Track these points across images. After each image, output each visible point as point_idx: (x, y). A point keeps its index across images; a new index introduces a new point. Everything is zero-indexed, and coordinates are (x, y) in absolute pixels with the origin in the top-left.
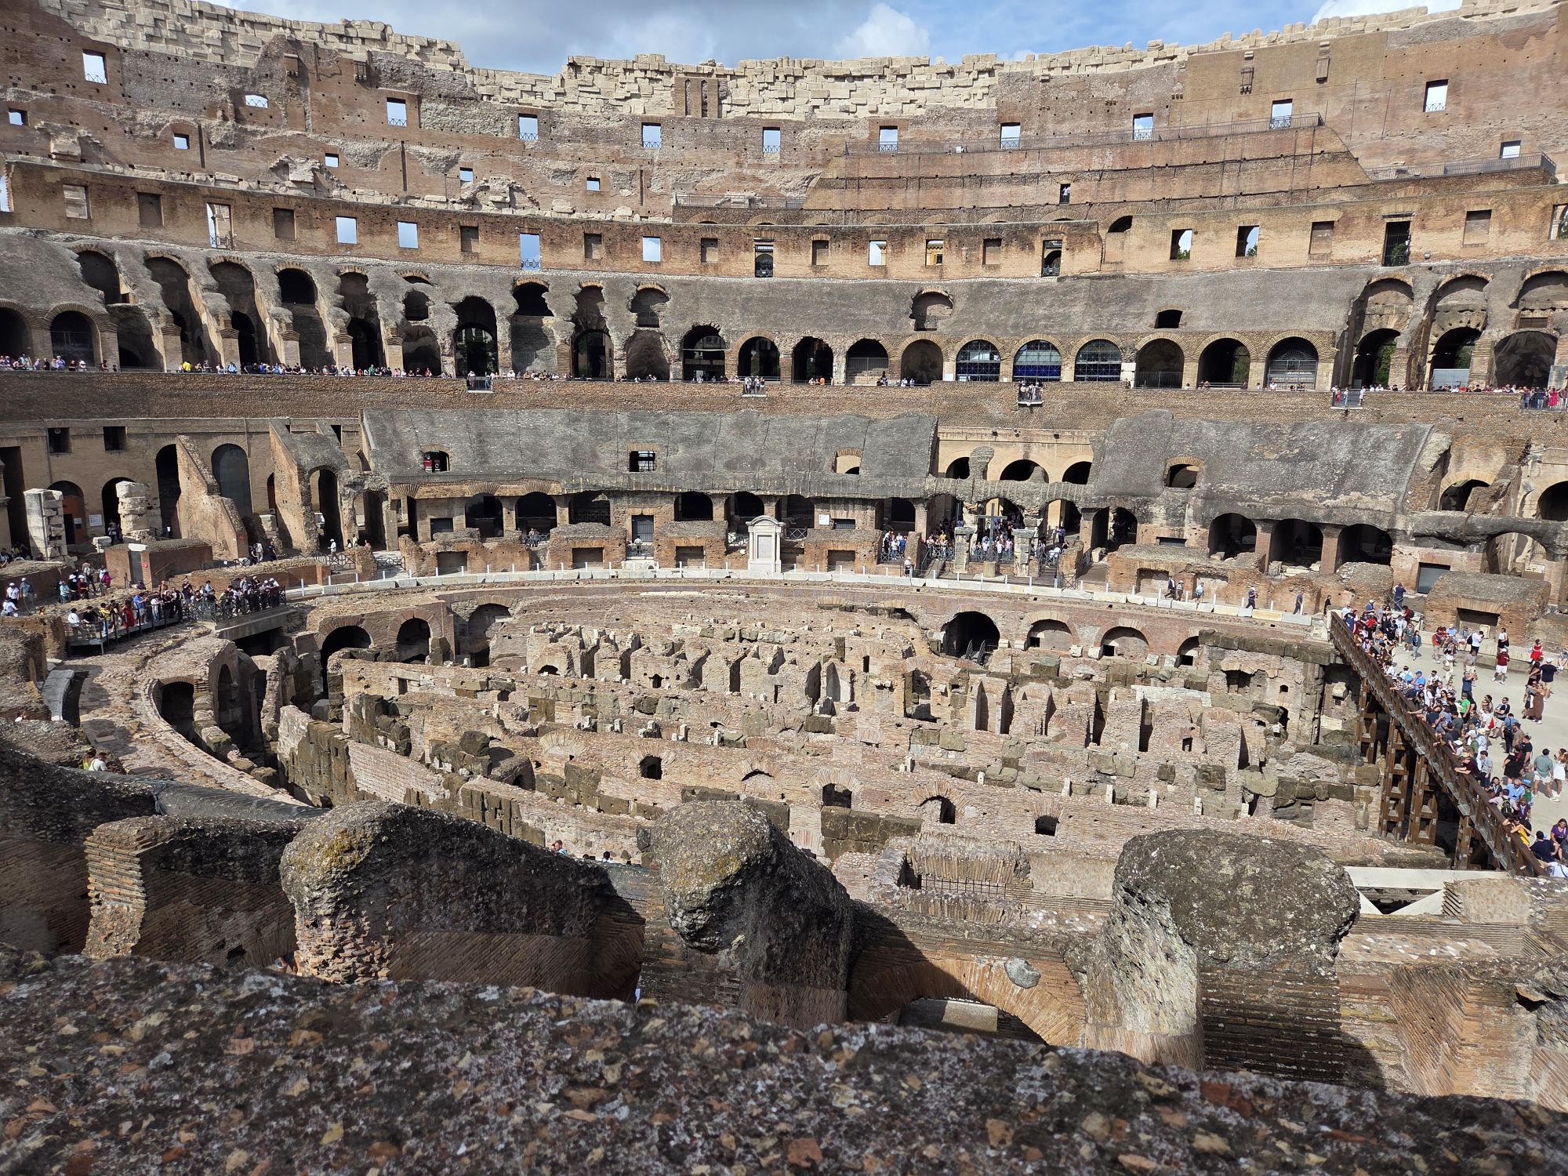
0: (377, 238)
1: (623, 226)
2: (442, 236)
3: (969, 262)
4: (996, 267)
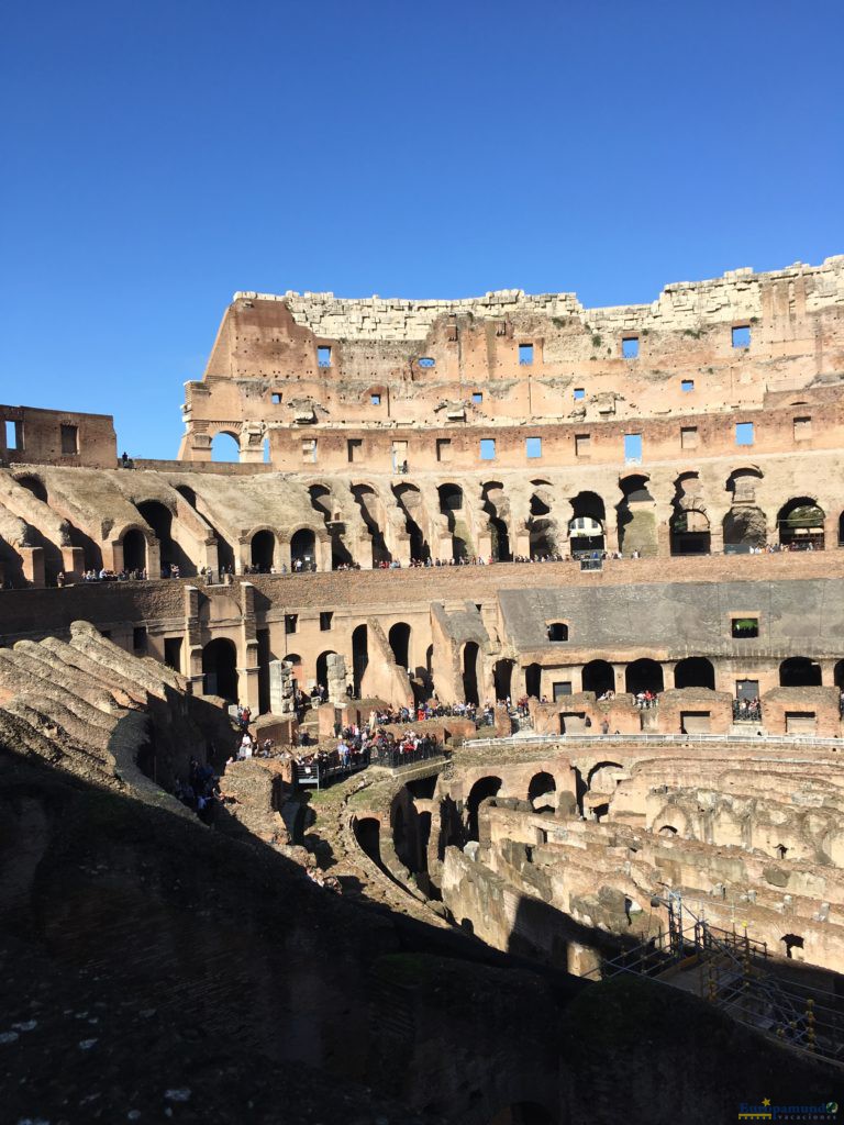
0: (510, 452)
1: (716, 418)
2: (560, 445)
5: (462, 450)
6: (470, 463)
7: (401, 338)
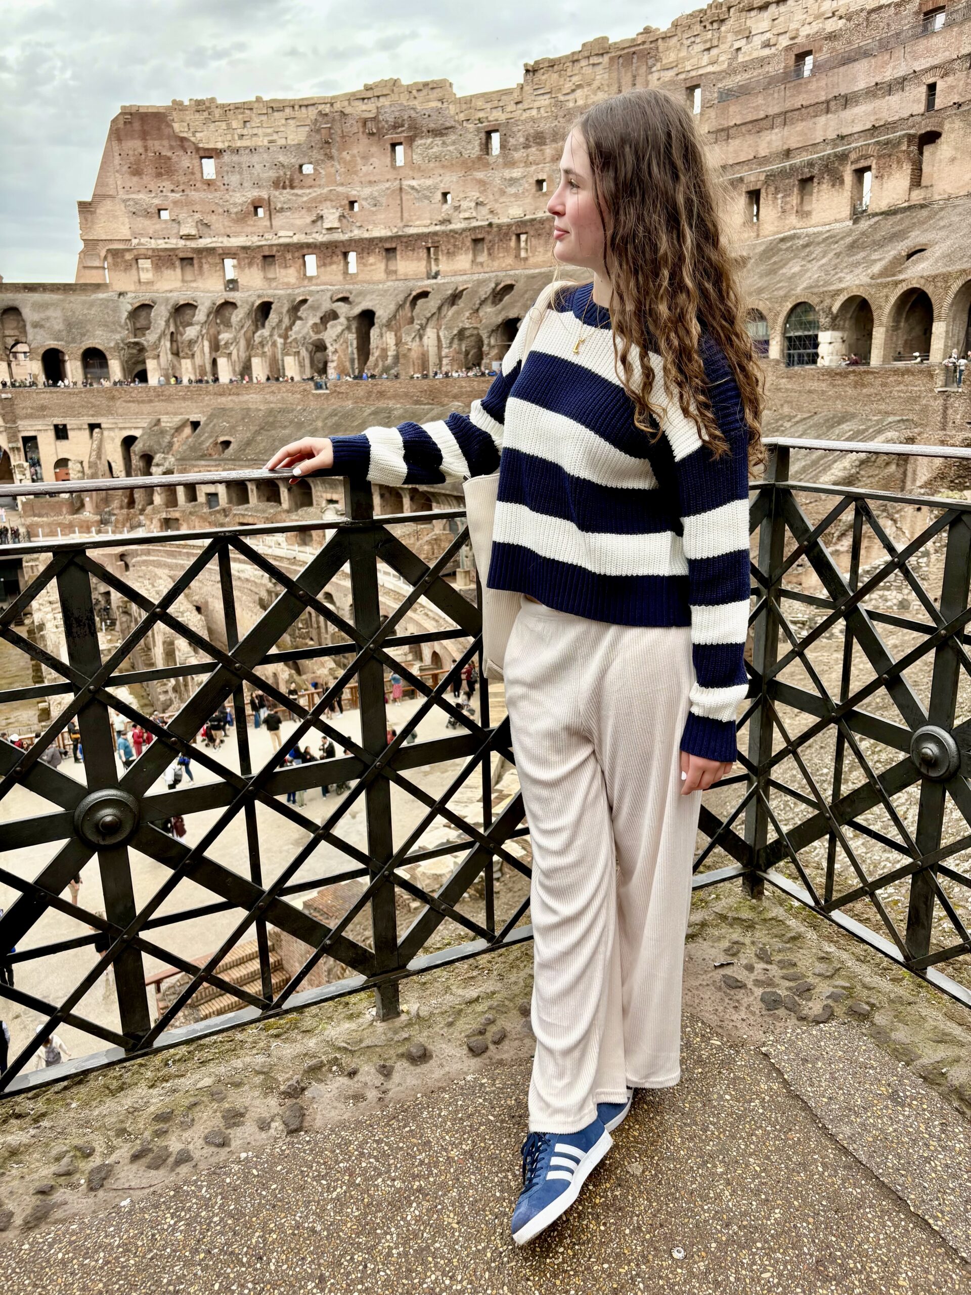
0: (329, 269)
2: (371, 260)
3: (784, 212)
4: (808, 214)
5: (286, 267)
6: (293, 280)
7: (282, 142)
